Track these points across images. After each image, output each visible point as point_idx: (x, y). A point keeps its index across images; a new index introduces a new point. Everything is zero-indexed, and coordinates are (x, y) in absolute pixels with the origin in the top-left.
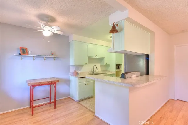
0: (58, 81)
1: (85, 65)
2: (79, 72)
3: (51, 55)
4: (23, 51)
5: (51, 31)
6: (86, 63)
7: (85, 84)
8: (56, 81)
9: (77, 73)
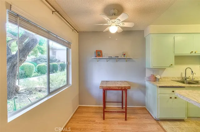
0: (129, 88)
1: (170, 67)
2: (158, 77)
3: (122, 56)
4: (99, 54)
5: (119, 25)
6: (172, 65)
7: (171, 98)
8: (127, 87)
9: (156, 78)
